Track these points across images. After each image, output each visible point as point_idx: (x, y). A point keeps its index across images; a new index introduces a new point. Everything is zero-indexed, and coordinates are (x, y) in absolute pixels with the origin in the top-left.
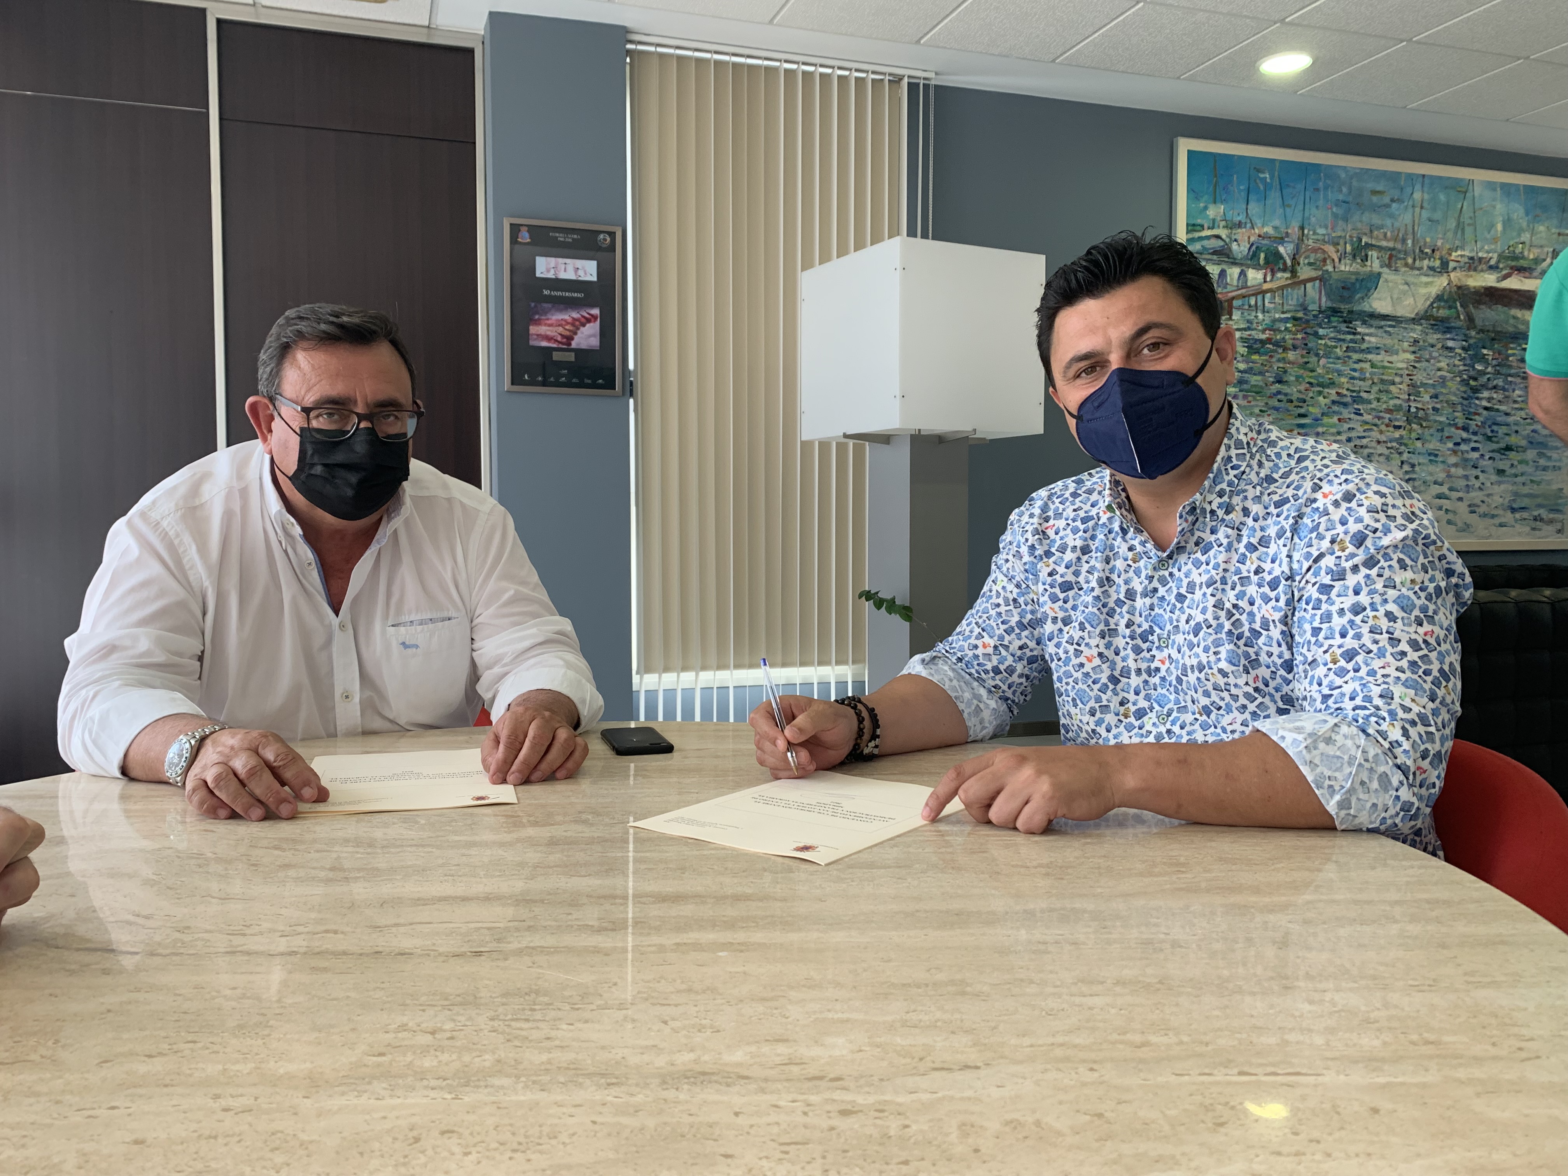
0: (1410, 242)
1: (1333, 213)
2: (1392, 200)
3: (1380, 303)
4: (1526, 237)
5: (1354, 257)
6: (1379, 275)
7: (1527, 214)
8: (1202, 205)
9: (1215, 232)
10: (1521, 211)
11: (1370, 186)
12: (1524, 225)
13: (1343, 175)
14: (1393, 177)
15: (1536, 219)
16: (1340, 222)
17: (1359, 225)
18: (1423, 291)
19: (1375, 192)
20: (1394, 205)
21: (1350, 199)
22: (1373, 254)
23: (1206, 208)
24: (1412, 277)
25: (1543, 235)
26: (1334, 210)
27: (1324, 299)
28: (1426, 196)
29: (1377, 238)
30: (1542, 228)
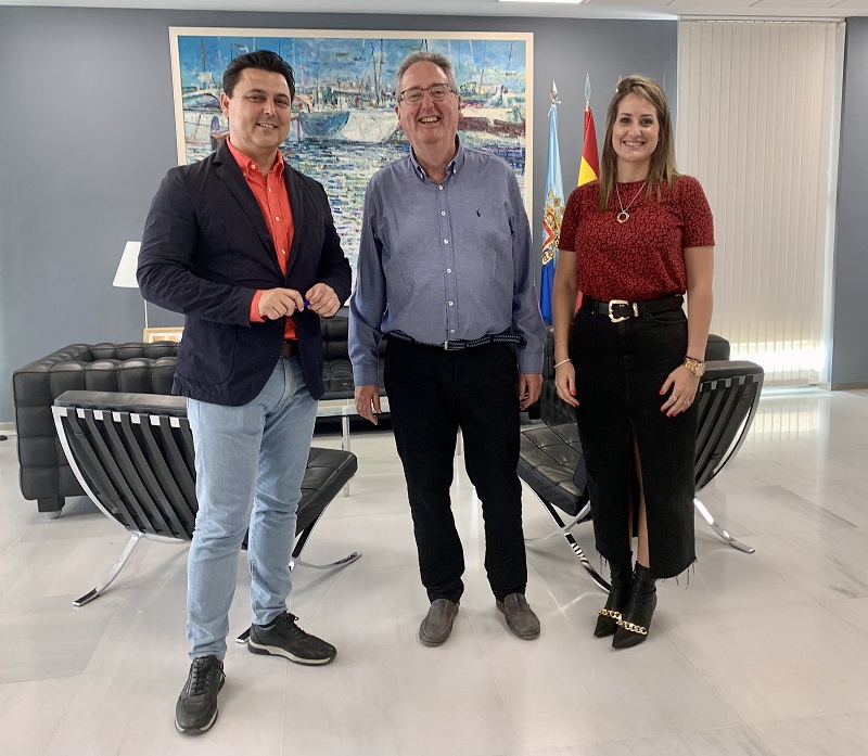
0: (373, 88)
1: (304, 71)
2: (356, 59)
3: (349, 132)
4: (477, 78)
5: (325, 102)
6: (348, 113)
7: (477, 61)
8: (194, 73)
9: (207, 91)
10: (472, 60)
11: (336, 50)
12: (475, 70)
13: (311, 44)
14: (355, 43)
15: (486, 64)
16: (311, 78)
17: (328, 79)
18: (387, 123)
19: (340, 55)
20: (357, 62)
21: (319, 60)
22: (342, 99)
23: (198, 75)
24: (377, 113)
25: (493, 76)
26: (306, 69)
27: (302, 133)
28: (385, 55)
29: (344, 87)
30: (490, 71)
